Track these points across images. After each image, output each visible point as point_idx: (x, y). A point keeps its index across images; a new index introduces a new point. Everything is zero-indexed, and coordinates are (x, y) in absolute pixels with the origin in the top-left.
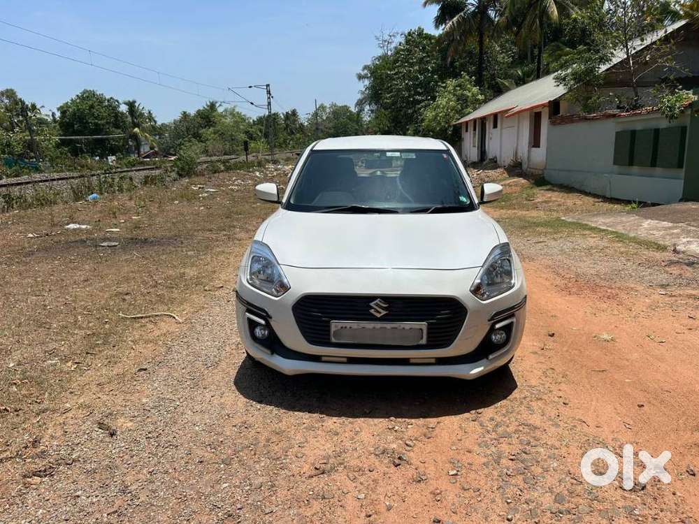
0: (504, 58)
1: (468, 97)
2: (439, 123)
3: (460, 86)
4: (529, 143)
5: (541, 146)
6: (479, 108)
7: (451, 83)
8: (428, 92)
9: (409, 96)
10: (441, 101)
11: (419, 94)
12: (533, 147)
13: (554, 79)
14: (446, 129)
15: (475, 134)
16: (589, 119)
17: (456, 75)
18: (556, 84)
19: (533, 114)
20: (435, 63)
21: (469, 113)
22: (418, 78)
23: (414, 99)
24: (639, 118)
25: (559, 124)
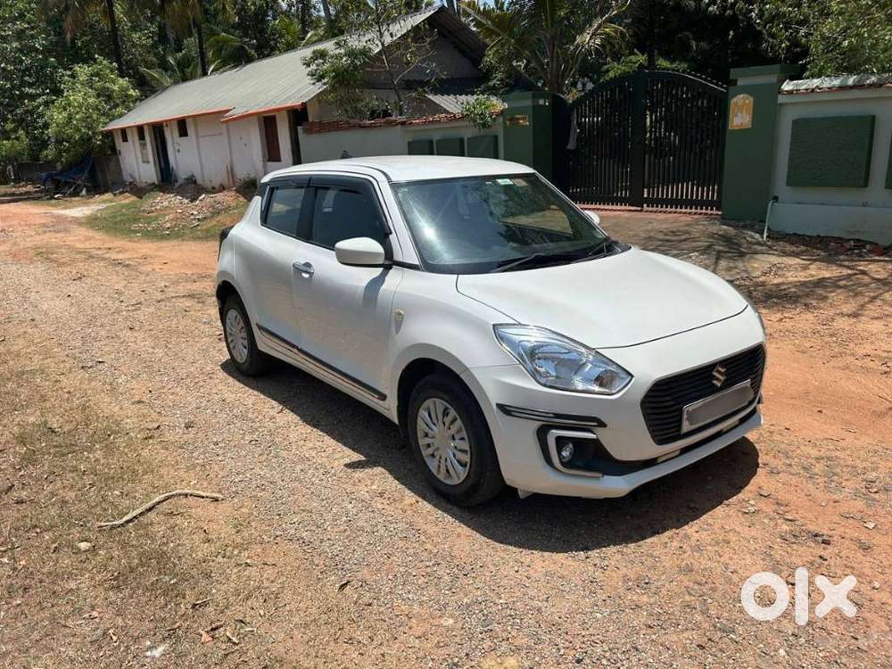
0: (140, 38)
1: (114, 91)
2: (78, 130)
3: (97, 74)
4: (264, 157)
5: (282, 159)
6: (134, 108)
7: (83, 71)
8: (42, 83)
9: (13, 87)
10: (76, 97)
11: (31, 85)
12: (269, 160)
13: (308, 75)
14: (90, 139)
15: (143, 146)
16: (363, 127)
17: (88, 59)
18: (312, 82)
19: (262, 119)
20: (44, 39)
21: (121, 116)
22: (21, 62)
23: (22, 92)
24: (437, 126)
25: (316, 132)
